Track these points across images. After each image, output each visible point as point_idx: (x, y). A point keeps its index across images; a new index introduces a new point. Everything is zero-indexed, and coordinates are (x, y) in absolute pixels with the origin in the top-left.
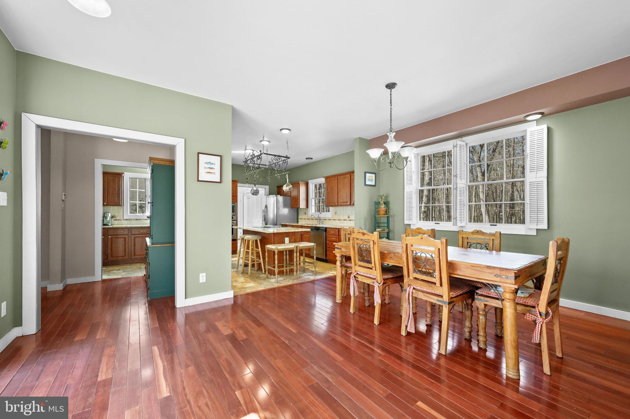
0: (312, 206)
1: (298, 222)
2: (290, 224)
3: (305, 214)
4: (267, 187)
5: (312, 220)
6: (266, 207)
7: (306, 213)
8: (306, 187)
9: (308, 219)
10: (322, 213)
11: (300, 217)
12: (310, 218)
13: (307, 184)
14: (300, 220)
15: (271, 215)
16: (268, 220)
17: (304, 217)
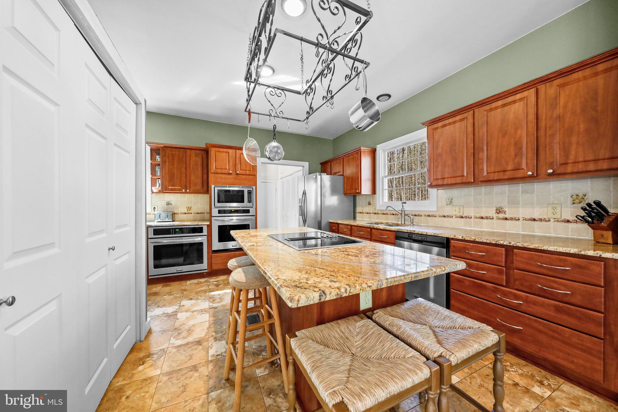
0: (383, 190)
1: (354, 218)
2: (345, 223)
3: (369, 204)
4: (306, 164)
5: (384, 216)
6: (304, 193)
7: (371, 202)
8: (372, 157)
9: (375, 214)
10: (407, 202)
11: (358, 209)
12: (379, 212)
13: (373, 152)
14: (358, 216)
15: (312, 207)
16: (308, 214)
17: (367, 209)
